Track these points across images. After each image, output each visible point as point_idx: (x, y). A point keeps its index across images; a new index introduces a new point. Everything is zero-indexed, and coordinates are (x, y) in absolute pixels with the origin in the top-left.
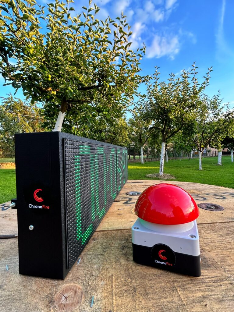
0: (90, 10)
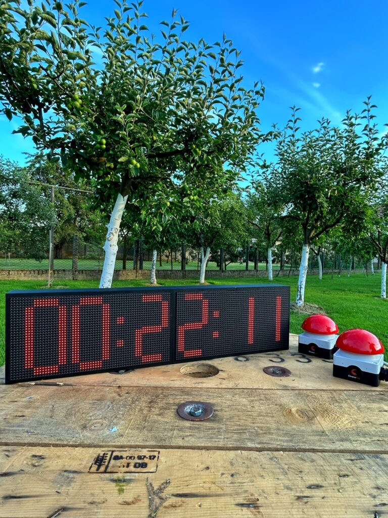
0: (173, 27)
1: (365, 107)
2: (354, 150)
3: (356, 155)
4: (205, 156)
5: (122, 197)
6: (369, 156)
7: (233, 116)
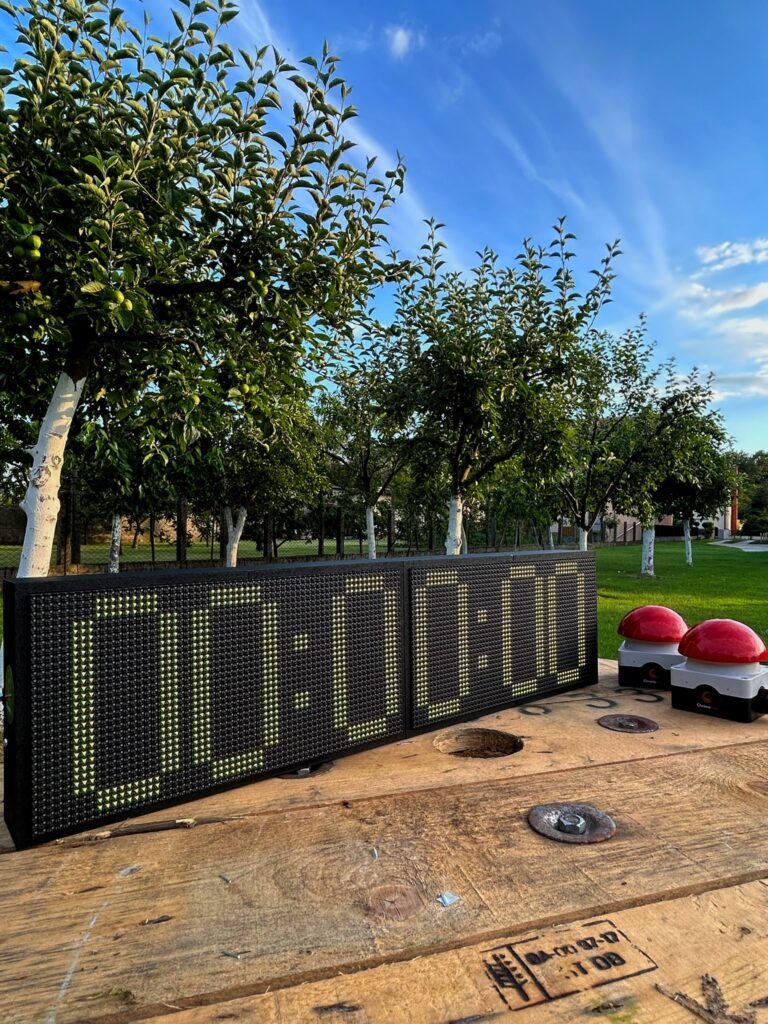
0: (200, 9)
1: (557, 236)
2: (539, 314)
3: (542, 325)
4: (278, 298)
5: (71, 381)
6: (567, 326)
7: (331, 220)
